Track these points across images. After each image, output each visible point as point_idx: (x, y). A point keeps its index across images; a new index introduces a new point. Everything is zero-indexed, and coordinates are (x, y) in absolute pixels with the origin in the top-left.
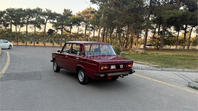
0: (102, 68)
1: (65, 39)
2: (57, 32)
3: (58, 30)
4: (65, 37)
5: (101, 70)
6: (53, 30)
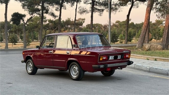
0: (101, 59)
2: (32, 17)
3: (32, 14)
5: (100, 61)
6: (21, 14)
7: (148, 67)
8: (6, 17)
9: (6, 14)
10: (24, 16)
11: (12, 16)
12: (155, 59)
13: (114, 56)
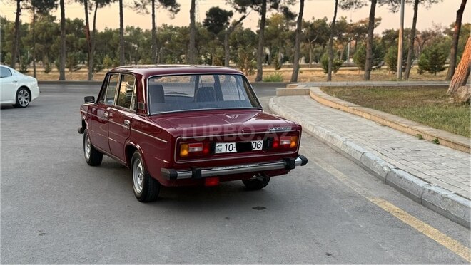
0: (185, 152)
1: (270, 50)
2: (244, 17)
3: (244, 10)
4: (274, 42)
5: (181, 158)
6: (225, 11)
7: (385, 169)
8: (192, 17)
9: (192, 11)
10: (231, 14)
11: (207, 14)
12: (435, 139)
13: (234, 144)
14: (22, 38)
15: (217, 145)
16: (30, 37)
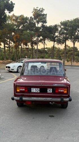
13: (39, 89)
14: (60, 53)
15: (32, 89)
16: (62, 52)
